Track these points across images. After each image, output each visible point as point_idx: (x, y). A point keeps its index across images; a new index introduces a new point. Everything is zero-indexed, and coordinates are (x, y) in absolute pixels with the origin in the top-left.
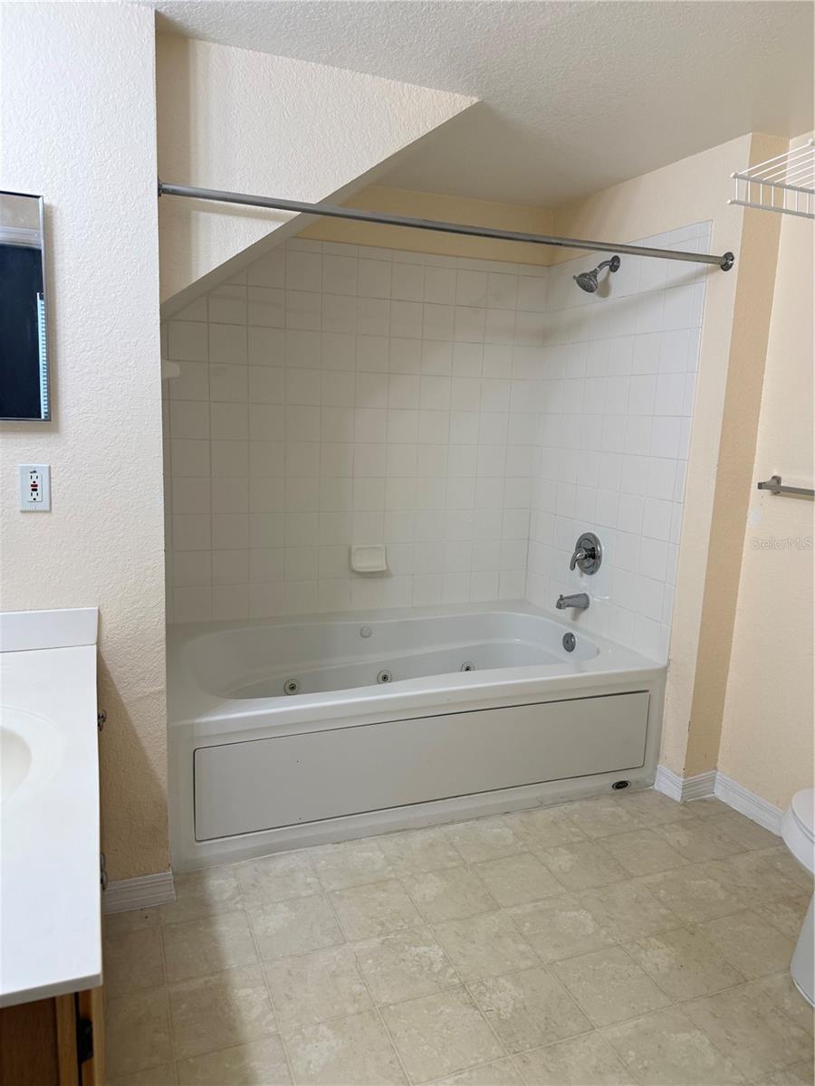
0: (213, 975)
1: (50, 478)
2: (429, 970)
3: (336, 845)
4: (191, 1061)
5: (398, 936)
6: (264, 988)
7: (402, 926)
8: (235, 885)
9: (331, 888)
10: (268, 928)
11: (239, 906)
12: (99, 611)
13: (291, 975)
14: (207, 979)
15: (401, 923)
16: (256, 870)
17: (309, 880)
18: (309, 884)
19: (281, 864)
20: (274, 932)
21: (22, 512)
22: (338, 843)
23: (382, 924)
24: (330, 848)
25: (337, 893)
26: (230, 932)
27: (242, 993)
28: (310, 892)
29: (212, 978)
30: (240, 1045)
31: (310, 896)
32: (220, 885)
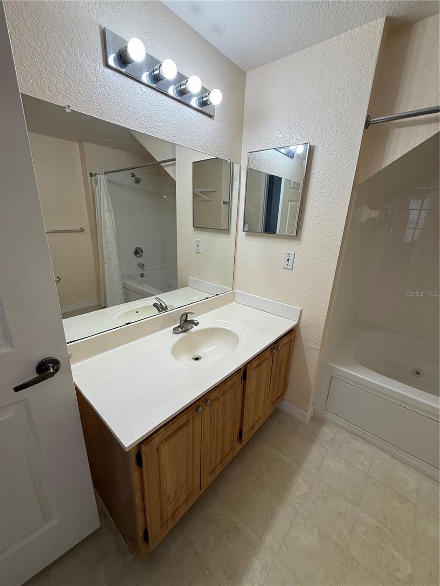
0: (296, 463)
1: (294, 257)
2: (394, 571)
3: (393, 459)
4: (265, 485)
5: (389, 534)
6: (308, 487)
7: (396, 531)
8: (332, 437)
9: (373, 475)
10: (330, 466)
11: (327, 447)
12: (301, 310)
13: (322, 494)
14: (293, 462)
15: (397, 529)
16: (346, 438)
17: (365, 462)
18: (364, 464)
19: (358, 444)
20: (331, 470)
21: (284, 268)
22: (395, 458)
23: (385, 518)
24: (388, 457)
25: (375, 481)
26: (315, 453)
27: (300, 481)
28: (362, 469)
29: (295, 464)
30: (283, 499)
31: (360, 470)
32: (327, 432)
